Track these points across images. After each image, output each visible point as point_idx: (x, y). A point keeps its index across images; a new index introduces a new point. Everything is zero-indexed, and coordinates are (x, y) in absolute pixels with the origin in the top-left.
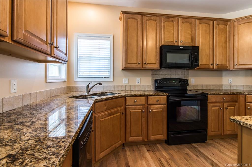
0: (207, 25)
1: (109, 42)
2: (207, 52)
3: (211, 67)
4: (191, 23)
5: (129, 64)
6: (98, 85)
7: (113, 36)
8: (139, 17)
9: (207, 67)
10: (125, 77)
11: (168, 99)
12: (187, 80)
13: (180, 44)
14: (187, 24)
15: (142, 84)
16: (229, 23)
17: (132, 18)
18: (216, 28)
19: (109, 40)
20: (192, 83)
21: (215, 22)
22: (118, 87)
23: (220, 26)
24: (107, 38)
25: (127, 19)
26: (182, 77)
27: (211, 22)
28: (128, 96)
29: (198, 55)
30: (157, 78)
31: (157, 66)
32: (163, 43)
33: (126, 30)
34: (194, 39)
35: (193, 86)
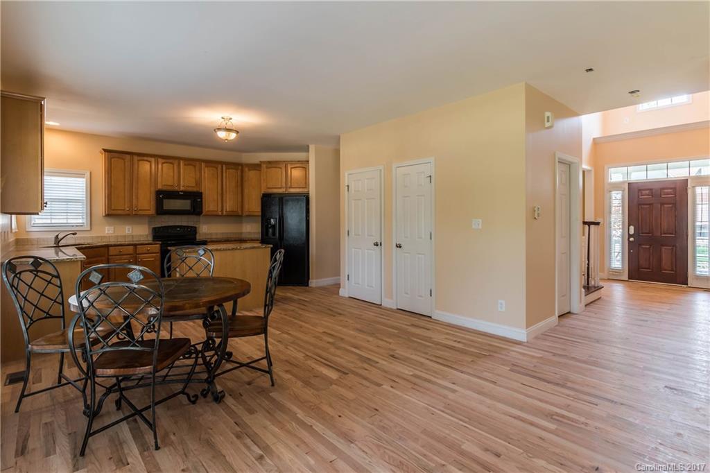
0: (214, 169)
1: (84, 180)
2: (216, 197)
3: (220, 213)
4: (195, 166)
5: (114, 210)
6: (72, 235)
7: (91, 173)
8: (128, 157)
9: (215, 213)
10: (110, 225)
11: (161, 247)
12: (195, 228)
13: (182, 189)
14: (191, 167)
15: (134, 234)
16: (240, 167)
17: (119, 158)
18: (226, 172)
19: (84, 178)
20: (204, 231)
21: (224, 166)
22: (98, 237)
23: (231, 170)
24: (81, 175)
25: (111, 158)
26: (191, 224)
27: (220, 166)
28: (111, 246)
29: (202, 201)
30: (156, 226)
31: (152, 212)
32: (160, 187)
33: (109, 171)
34: (198, 183)
35: (206, 234)
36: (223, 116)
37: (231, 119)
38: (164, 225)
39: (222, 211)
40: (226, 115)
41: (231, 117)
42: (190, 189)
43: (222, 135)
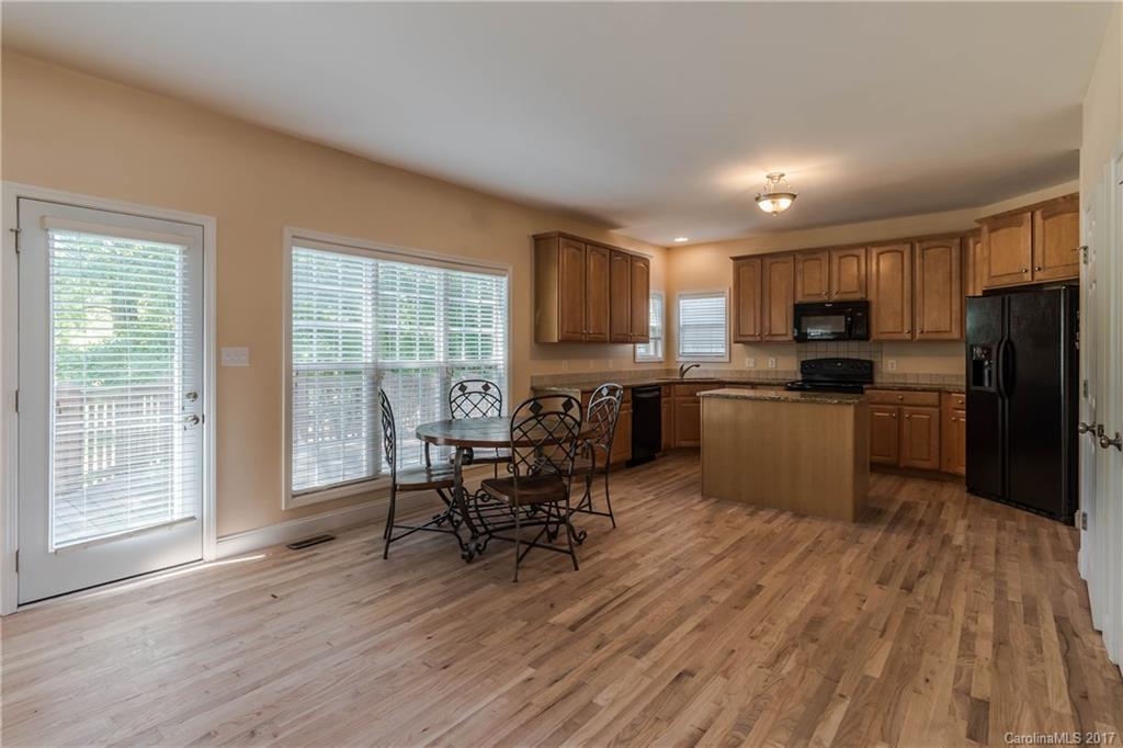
0: (897, 254)
1: (724, 299)
2: (899, 306)
5: (742, 336)
8: (758, 261)
9: (898, 337)
10: (751, 356)
12: (871, 362)
15: (779, 369)
16: (956, 240)
17: (748, 262)
18: (922, 256)
19: (724, 296)
20: (891, 369)
21: (917, 245)
22: (737, 371)
24: (721, 294)
25: (739, 267)
26: (864, 357)
27: (907, 249)
31: (791, 337)
32: (800, 299)
34: (863, 285)
35: (893, 375)
36: (768, 173)
37: (783, 175)
38: (820, 356)
39: (912, 332)
40: (775, 170)
41: (782, 172)
42: (850, 297)
43: (766, 206)
